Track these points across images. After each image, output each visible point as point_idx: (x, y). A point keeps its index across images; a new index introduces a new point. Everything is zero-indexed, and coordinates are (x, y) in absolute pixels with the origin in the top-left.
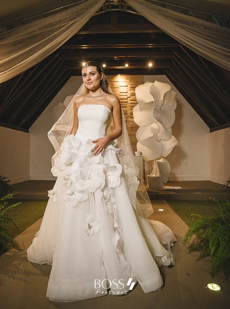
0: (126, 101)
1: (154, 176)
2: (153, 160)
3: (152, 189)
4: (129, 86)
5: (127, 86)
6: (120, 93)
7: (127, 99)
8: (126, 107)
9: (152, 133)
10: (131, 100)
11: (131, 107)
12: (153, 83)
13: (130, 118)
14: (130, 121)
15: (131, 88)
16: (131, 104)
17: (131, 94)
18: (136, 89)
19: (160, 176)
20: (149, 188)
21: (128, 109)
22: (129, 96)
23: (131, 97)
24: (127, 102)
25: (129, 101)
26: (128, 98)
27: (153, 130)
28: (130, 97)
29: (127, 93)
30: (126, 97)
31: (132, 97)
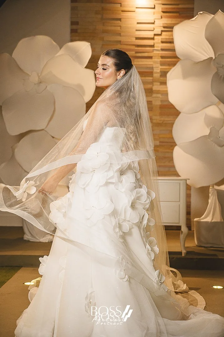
0: (150, 42)
1: (209, 219)
2: (209, 187)
3: (203, 248)
4: (159, 8)
5: (154, 8)
6: (138, 23)
7: (153, 39)
8: (151, 58)
9: (208, 127)
10: (162, 42)
11: (162, 57)
12: (213, 16)
13: (159, 84)
14: (158, 92)
15: (163, 12)
16: (162, 50)
17: (164, 27)
18: (176, 29)
19: (221, 220)
20: (197, 246)
21: (155, 62)
22: (158, 31)
23: (163, 33)
24: (153, 46)
25: (158, 43)
26: (156, 37)
27: (209, 121)
28: (160, 35)
29: (154, 23)
30: (151, 34)
31: (166, 35)
